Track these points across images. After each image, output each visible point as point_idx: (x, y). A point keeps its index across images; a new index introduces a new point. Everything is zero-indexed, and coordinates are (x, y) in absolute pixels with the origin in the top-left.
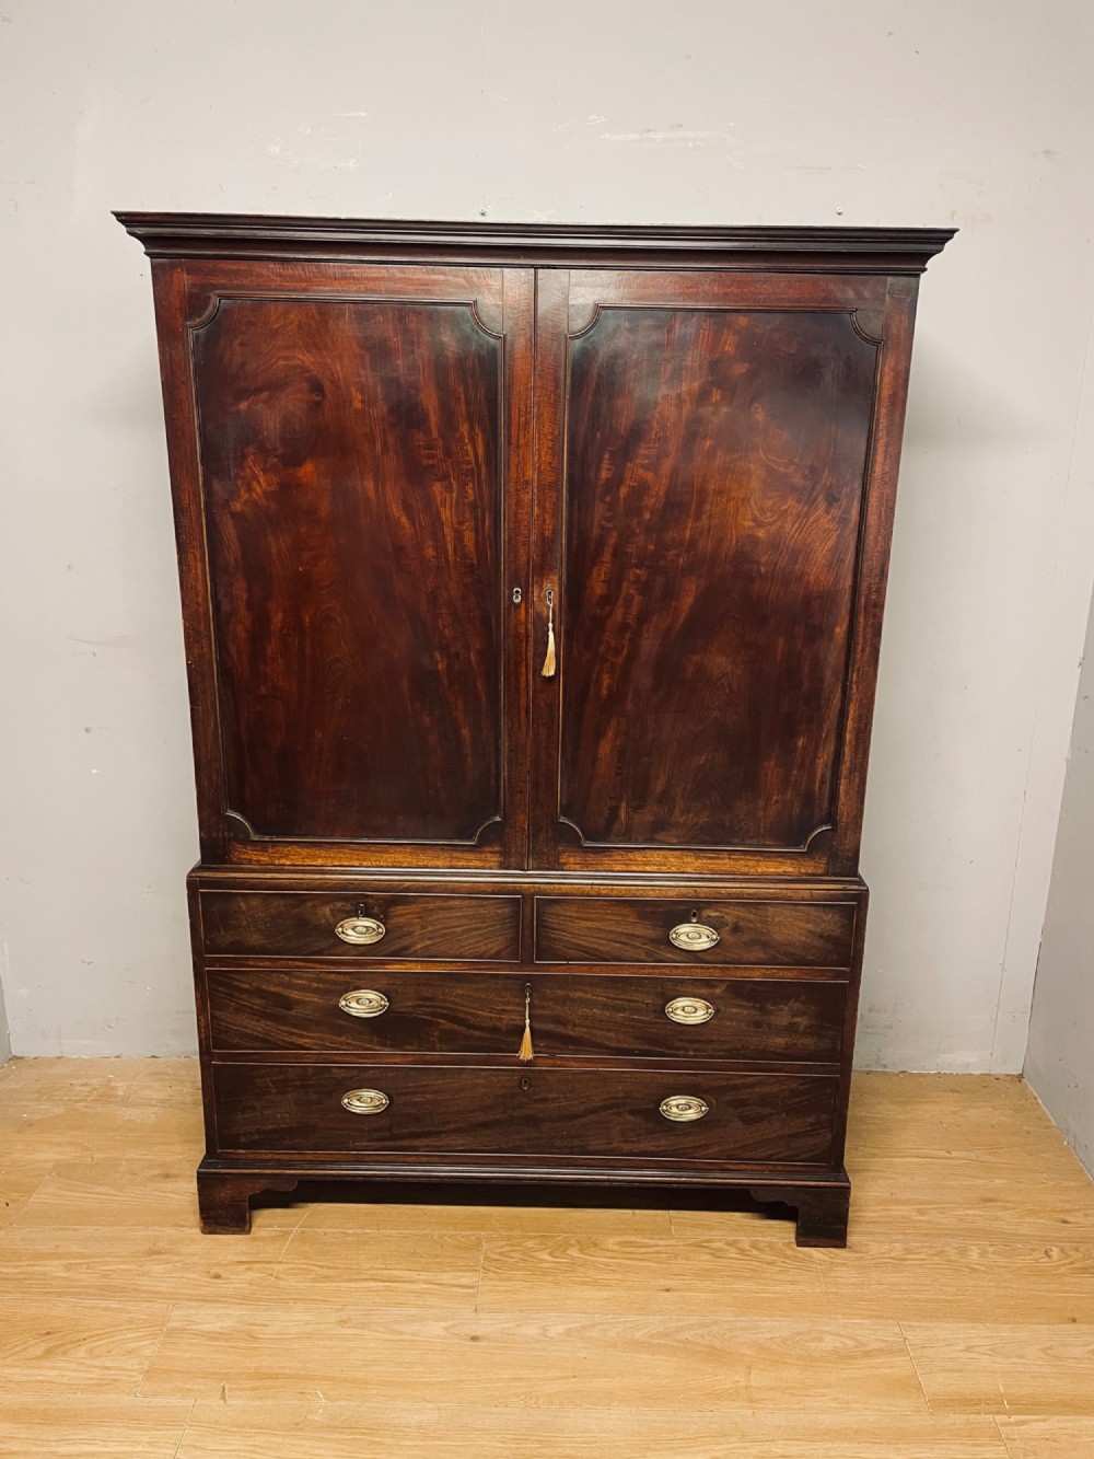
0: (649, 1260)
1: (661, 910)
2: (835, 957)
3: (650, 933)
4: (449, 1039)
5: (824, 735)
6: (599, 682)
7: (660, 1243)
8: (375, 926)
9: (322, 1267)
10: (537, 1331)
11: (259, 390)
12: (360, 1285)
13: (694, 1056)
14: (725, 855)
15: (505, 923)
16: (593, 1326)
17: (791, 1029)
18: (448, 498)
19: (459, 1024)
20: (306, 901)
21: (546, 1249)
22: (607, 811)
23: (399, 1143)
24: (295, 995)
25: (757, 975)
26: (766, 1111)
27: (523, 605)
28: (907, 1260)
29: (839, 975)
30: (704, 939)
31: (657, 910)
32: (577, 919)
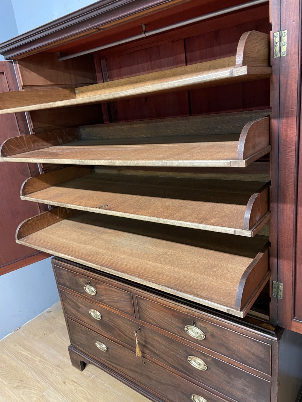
3: (178, 325)
8: (93, 290)
15: (128, 302)
17: (243, 391)
19: (122, 333)
20: (76, 275)
23: (112, 364)
24: (80, 305)
30: (199, 335)
31: (178, 315)
32: (151, 308)
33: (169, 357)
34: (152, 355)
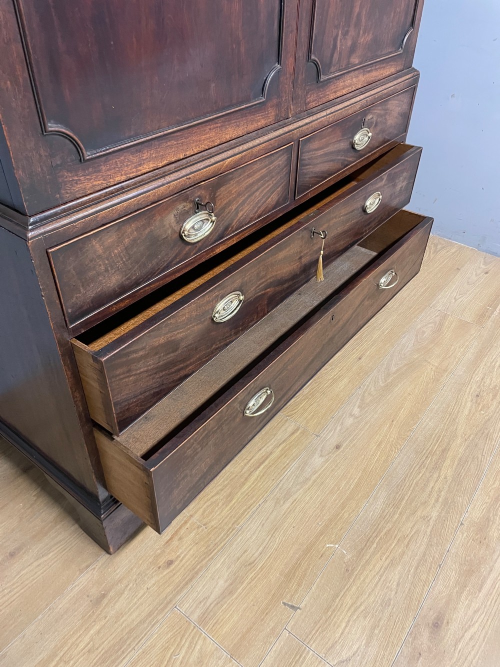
10: (351, 419)
16: (364, 396)
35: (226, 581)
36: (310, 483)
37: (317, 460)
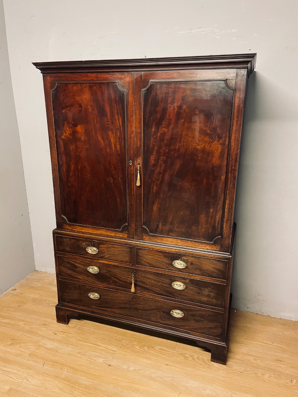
0: (165, 355)
1: (170, 255)
2: (222, 276)
3: (167, 262)
4: (115, 282)
5: (218, 209)
6: (153, 188)
7: (170, 351)
8: (96, 250)
9: (80, 337)
10: (126, 367)
11: (67, 107)
12: (87, 344)
13: (180, 299)
14: (189, 242)
15: (128, 253)
16: (142, 370)
17: (208, 296)
18: (113, 136)
19: (117, 279)
20: (79, 241)
21: (138, 345)
22: (156, 225)
23: (102, 309)
24: (77, 265)
25: (198, 278)
26: (202, 319)
27: (132, 166)
28: (244, 373)
29: (223, 282)
30: (182, 265)
31: (169, 255)
32: (147, 255)
33: (156, 287)
34: (142, 290)
35: (51, 347)
36: (90, 360)
37: (101, 360)
